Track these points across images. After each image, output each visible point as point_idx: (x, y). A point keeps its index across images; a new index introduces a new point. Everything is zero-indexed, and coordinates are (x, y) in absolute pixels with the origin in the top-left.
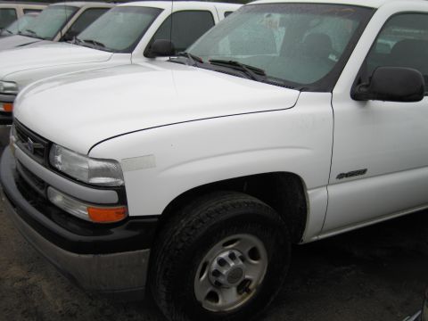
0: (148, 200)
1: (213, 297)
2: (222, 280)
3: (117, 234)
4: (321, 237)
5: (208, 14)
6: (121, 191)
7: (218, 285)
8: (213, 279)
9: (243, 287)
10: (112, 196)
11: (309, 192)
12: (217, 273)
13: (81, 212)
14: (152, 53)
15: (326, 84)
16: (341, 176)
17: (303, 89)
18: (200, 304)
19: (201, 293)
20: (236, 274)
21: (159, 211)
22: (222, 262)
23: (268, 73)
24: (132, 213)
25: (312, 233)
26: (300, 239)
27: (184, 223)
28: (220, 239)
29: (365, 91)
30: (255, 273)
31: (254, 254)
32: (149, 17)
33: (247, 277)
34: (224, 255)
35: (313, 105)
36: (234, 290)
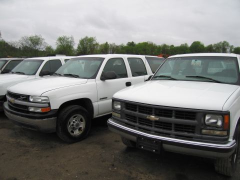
0: (55, 106)
1: (73, 132)
2: (75, 126)
3: (49, 114)
4: (99, 116)
5: (59, 61)
6: (49, 104)
7: (74, 128)
8: (72, 127)
9: (80, 129)
10: (47, 105)
11: (93, 103)
12: (73, 125)
13: (39, 110)
14: (42, 74)
15: (94, 77)
16: (101, 99)
17: (88, 79)
18: (69, 133)
19: (70, 131)
20: (77, 125)
21: (58, 108)
22: (74, 122)
23: (80, 76)
24: (52, 109)
25: (96, 115)
26: (93, 117)
27: (63, 112)
28: (73, 115)
29: (103, 78)
30: (82, 125)
31: (81, 120)
32: (39, 63)
33: (80, 126)
34: (74, 120)
35: (91, 82)
36: (78, 130)
